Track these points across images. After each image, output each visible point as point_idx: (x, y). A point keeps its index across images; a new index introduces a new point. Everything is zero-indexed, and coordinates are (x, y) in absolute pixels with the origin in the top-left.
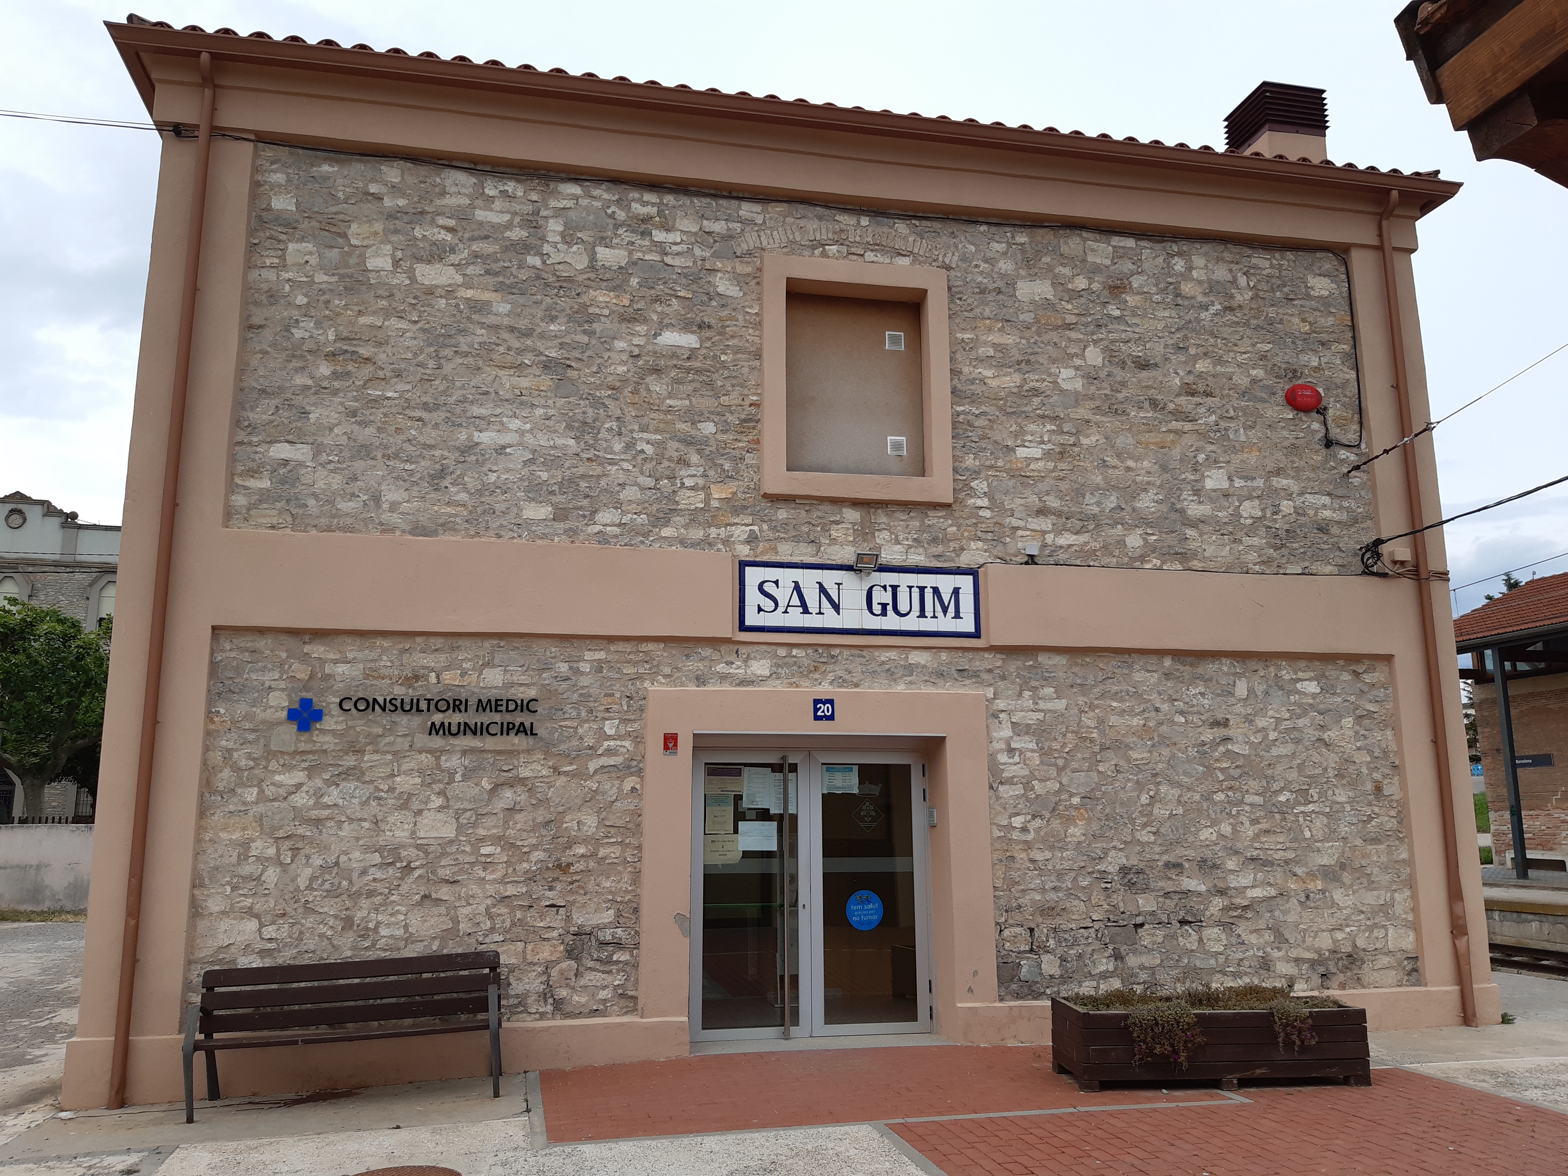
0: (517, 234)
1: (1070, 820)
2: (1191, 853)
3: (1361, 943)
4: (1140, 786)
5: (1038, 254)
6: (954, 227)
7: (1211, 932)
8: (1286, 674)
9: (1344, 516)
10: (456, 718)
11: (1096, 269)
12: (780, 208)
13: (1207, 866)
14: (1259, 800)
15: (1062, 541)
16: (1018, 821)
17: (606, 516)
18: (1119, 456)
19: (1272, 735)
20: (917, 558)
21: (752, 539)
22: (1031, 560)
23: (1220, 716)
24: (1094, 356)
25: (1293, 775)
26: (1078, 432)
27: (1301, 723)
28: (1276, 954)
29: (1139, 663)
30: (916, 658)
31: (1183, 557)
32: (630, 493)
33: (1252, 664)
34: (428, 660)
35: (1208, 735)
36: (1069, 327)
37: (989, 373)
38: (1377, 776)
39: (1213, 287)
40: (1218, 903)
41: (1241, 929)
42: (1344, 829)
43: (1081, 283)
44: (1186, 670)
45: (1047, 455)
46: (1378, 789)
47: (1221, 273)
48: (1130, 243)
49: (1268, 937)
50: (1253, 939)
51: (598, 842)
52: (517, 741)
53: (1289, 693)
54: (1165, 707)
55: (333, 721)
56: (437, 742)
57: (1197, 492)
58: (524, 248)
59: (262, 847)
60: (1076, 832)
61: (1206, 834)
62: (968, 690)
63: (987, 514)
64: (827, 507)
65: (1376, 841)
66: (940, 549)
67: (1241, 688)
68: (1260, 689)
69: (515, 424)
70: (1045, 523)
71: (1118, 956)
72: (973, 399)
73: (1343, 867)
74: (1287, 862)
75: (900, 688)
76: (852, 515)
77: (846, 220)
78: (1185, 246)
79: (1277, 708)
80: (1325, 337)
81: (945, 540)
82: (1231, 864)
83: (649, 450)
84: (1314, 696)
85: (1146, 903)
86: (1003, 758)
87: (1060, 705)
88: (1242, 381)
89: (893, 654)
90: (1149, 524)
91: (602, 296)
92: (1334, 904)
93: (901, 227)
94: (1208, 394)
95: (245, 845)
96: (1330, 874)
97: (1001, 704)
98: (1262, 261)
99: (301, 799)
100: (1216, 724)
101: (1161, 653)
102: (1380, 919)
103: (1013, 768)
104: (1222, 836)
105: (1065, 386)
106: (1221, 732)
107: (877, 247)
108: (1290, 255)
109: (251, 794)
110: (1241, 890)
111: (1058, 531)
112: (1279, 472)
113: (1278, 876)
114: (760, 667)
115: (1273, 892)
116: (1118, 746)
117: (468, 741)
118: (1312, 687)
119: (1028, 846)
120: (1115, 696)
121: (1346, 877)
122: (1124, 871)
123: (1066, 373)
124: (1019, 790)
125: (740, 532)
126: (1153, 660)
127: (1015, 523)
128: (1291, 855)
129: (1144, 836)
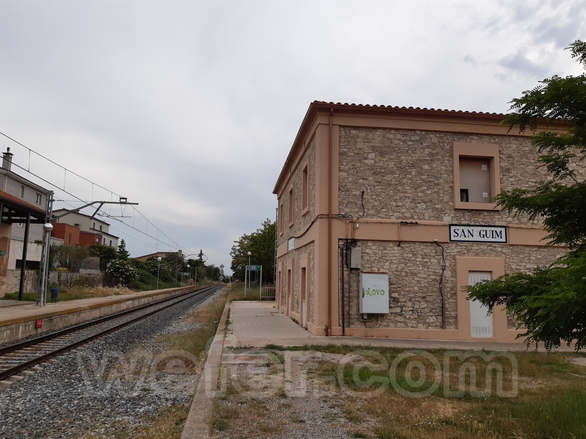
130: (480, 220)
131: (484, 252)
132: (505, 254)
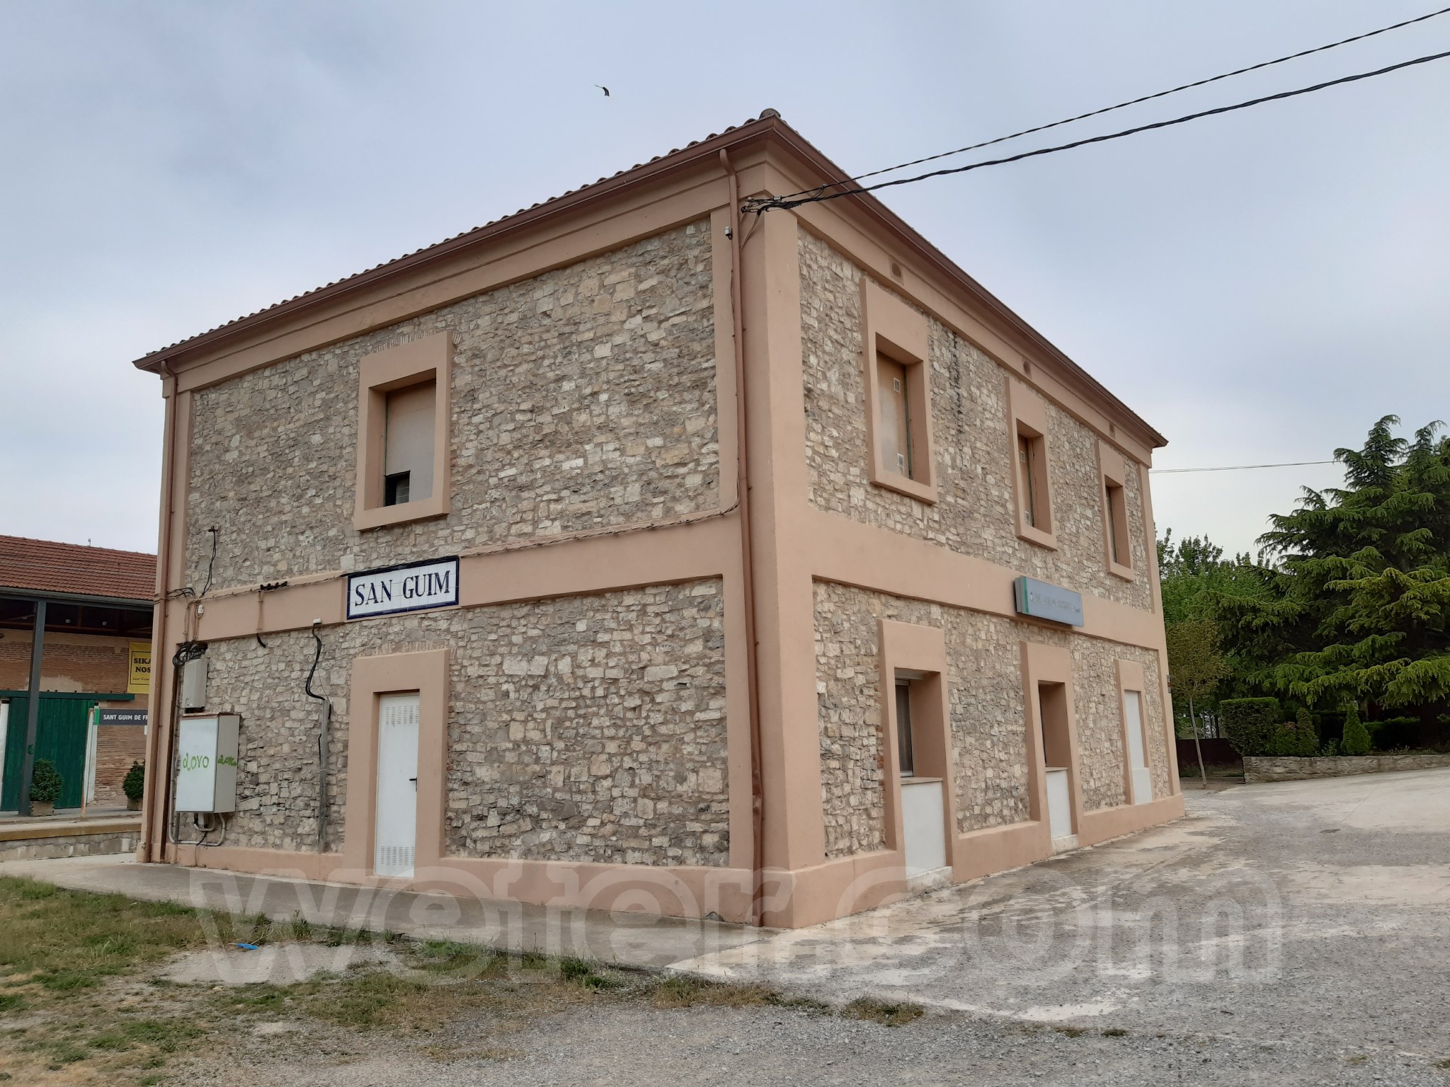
130: (407, 550)
131: (410, 639)
132: (455, 635)
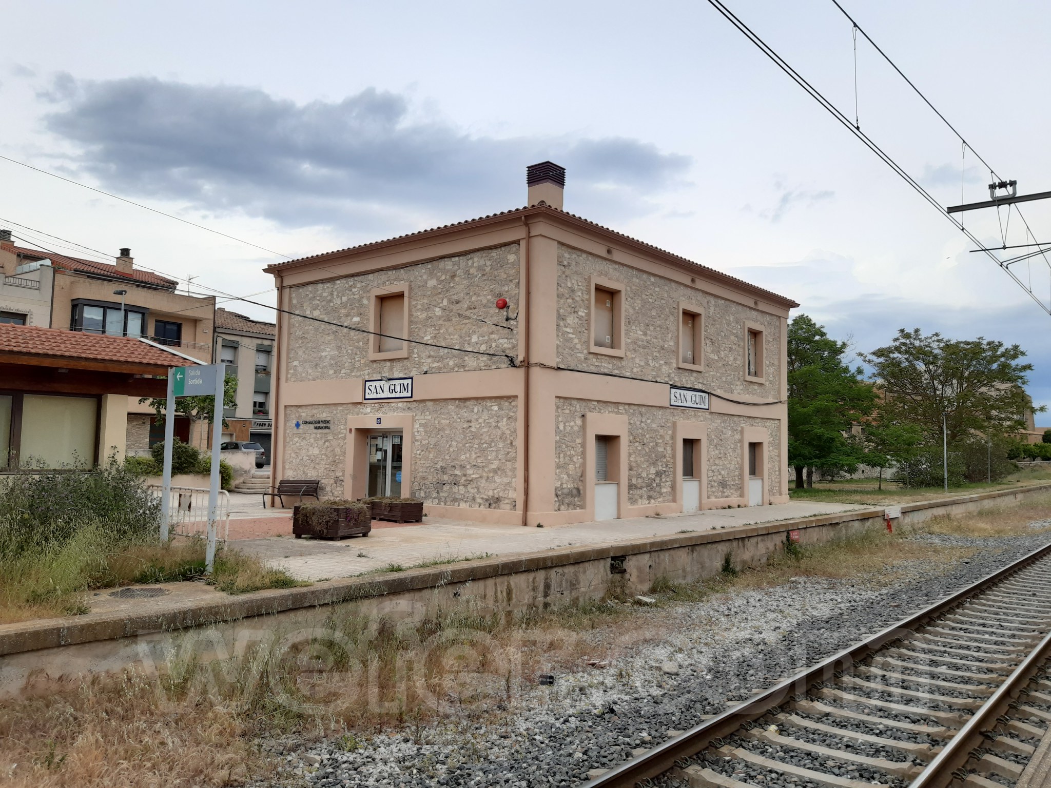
0: (329, 298)
1: (430, 452)
2: (458, 463)
3: (501, 495)
4: (447, 441)
5: (434, 270)
6: (414, 267)
7: (461, 487)
8: (489, 404)
9: (510, 346)
10: (318, 425)
11: (448, 270)
12: (376, 274)
13: (462, 467)
14: (477, 446)
15: (434, 365)
16: (418, 452)
17: (343, 371)
18: (449, 335)
19: (483, 425)
20: (401, 376)
21: (369, 374)
22: (426, 373)
23: (469, 419)
24: (445, 302)
25: (487, 438)
26: (439, 329)
27: (491, 421)
28: (477, 496)
29: (450, 402)
30: (400, 405)
31: (463, 367)
32: (347, 364)
33: (480, 401)
34: (315, 411)
35: (465, 425)
36: (440, 293)
37: (419, 314)
38: (512, 438)
39: (479, 268)
40: (464, 478)
41: (469, 487)
42: (500, 456)
43: (443, 277)
44: (462, 404)
45: (431, 337)
46: (511, 443)
47: (482, 262)
48: (457, 259)
49: (476, 490)
50: (472, 491)
51: (340, 456)
52: (326, 431)
53: (489, 411)
54: (455, 417)
55: (302, 426)
56: (316, 431)
57: (469, 344)
58: (330, 301)
59: (293, 455)
60: (431, 456)
61: (463, 457)
62: (410, 414)
63: (417, 359)
64: (383, 362)
65: (509, 461)
66: (406, 372)
67: (476, 410)
68: (481, 409)
69: (328, 349)
70: (430, 360)
71: (438, 493)
72: (415, 323)
73: (499, 469)
74: (483, 467)
75: (395, 414)
76: (388, 364)
77: (390, 273)
78: (472, 255)
79: (485, 415)
80: (511, 278)
81: (408, 369)
82: (468, 467)
83: (350, 351)
84: (496, 411)
85: (446, 477)
86: (416, 434)
87: (429, 417)
88: (484, 301)
89: (394, 404)
90: (456, 357)
91: (343, 311)
92: (495, 481)
93: (402, 271)
94: (475, 308)
95: (290, 454)
96: (495, 471)
97: (417, 418)
98: (494, 253)
99: (298, 444)
100: (468, 421)
101: (455, 399)
102: (508, 487)
103: (418, 437)
104: (466, 458)
105: (437, 314)
106: (469, 424)
107: (396, 279)
108: (503, 249)
109: (291, 443)
110: (470, 475)
111: (433, 362)
112: (492, 333)
113: (480, 471)
114: (368, 410)
115: (478, 476)
116: (443, 429)
117: (320, 431)
118: (496, 408)
119: (420, 459)
120: (443, 414)
121: (499, 473)
122: (442, 467)
123: (438, 309)
124: (419, 443)
125: (366, 372)
126: (453, 401)
127: (423, 361)
128: (484, 464)
129: (447, 457)
